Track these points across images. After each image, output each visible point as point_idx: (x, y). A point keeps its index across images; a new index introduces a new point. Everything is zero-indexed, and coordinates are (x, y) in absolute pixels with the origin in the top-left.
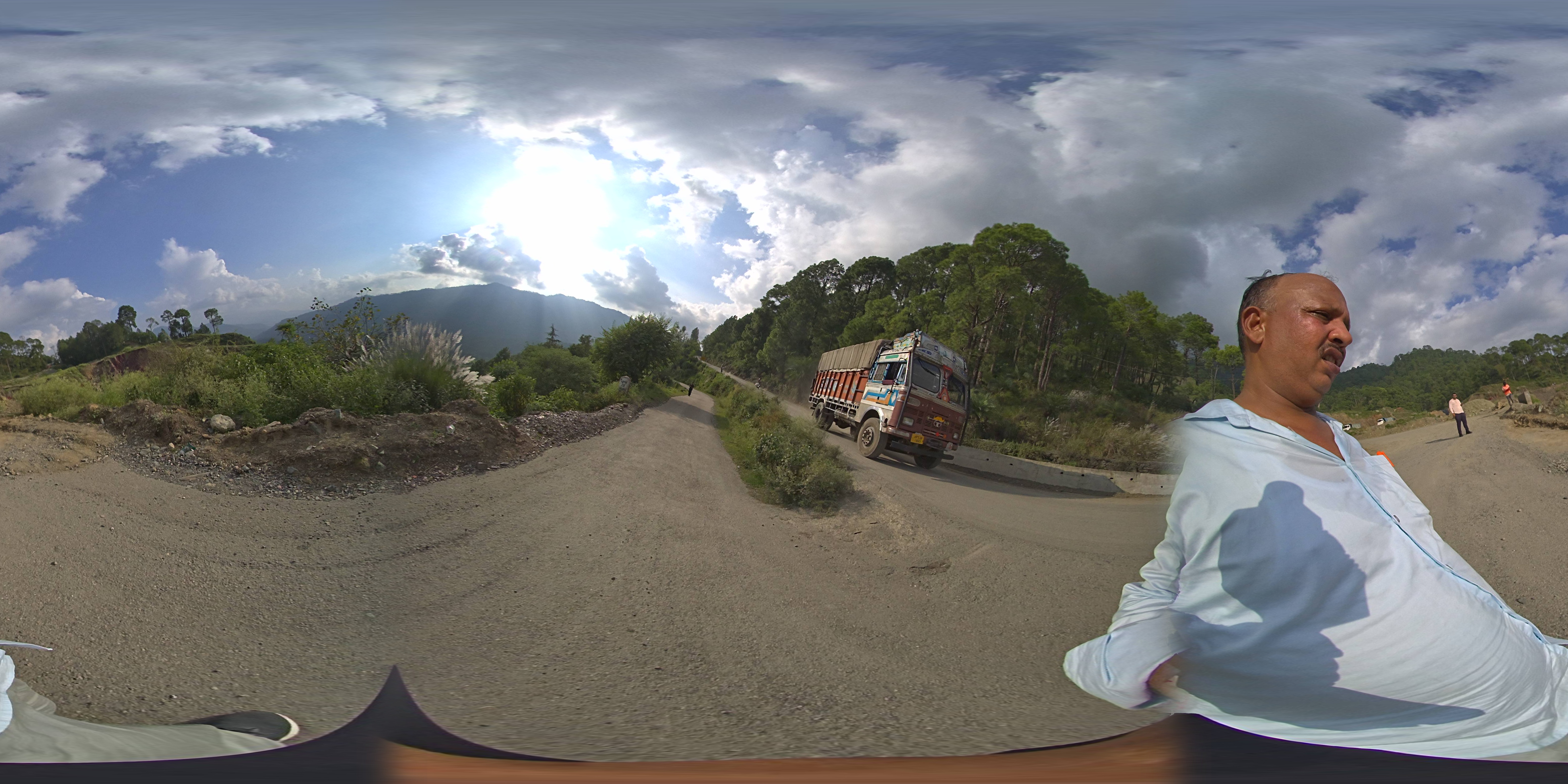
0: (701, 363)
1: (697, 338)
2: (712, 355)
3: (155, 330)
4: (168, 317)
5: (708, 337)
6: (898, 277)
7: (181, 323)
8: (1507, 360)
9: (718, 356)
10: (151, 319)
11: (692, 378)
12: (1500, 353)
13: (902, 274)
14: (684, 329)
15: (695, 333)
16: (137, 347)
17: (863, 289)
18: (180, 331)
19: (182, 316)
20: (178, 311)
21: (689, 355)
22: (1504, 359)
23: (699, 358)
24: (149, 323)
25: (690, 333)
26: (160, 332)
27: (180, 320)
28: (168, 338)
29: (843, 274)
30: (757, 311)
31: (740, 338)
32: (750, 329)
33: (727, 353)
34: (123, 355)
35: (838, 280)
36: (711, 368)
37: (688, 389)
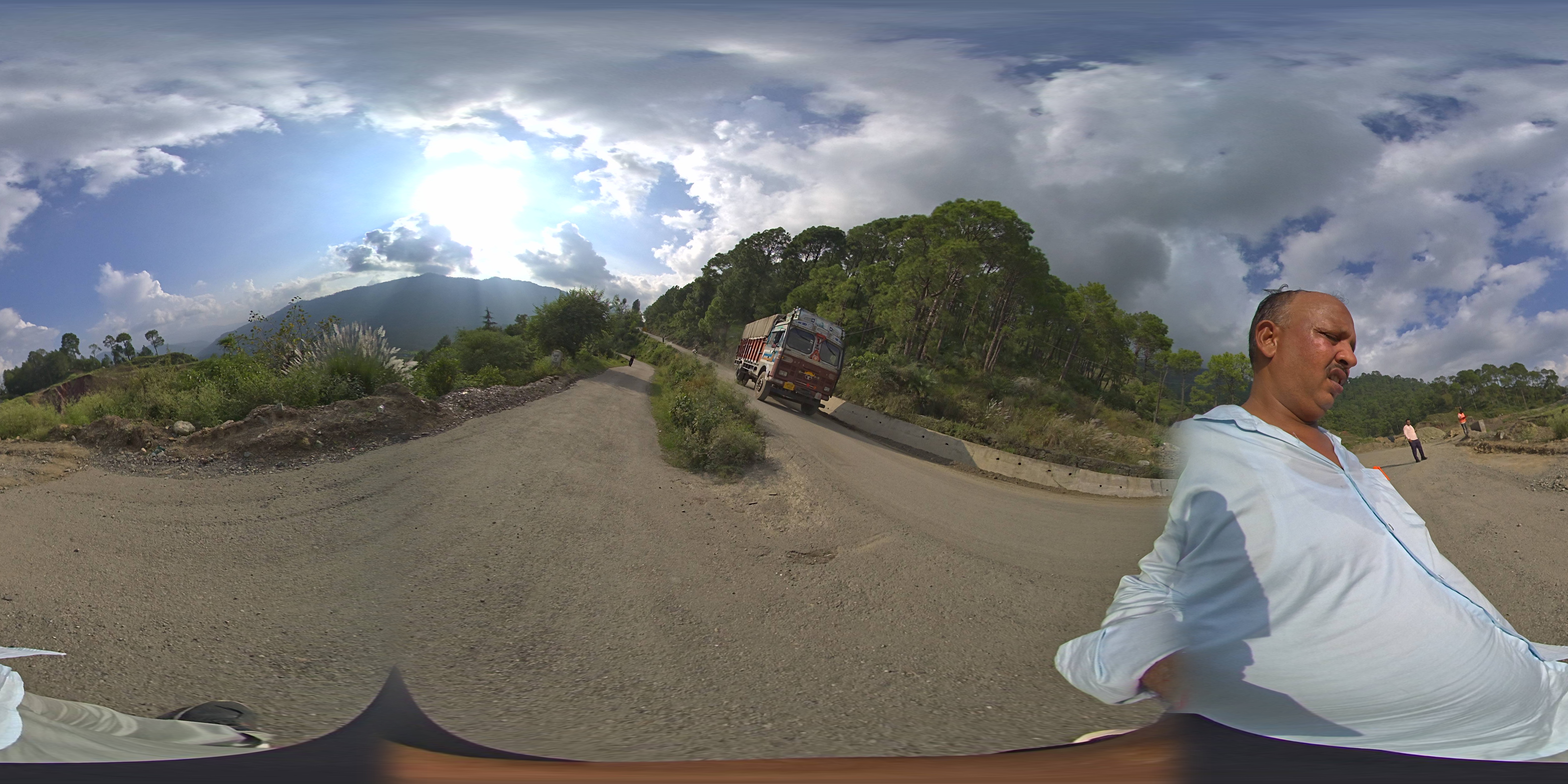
0: (642, 334)
1: (639, 309)
2: (655, 326)
3: (99, 356)
4: (110, 342)
5: (650, 308)
6: (848, 247)
7: (124, 347)
8: (1455, 390)
9: (661, 326)
10: (94, 345)
11: (634, 350)
12: (1448, 382)
13: (853, 244)
14: (624, 301)
15: (636, 304)
16: (82, 374)
17: (811, 258)
18: (123, 355)
19: (124, 340)
21: (631, 327)
22: (1451, 389)
23: (640, 329)
25: (631, 305)
26: (104, 357)
27: (122, 344)
28: (111, 363)
29: (789, 242)
30: (698, 280)
31: (681, 308)
32: (691, 298)
33: (669, 323)
34: (69, 383)
35: (784, 248)
36: (653, 339)
37: (629, 360)
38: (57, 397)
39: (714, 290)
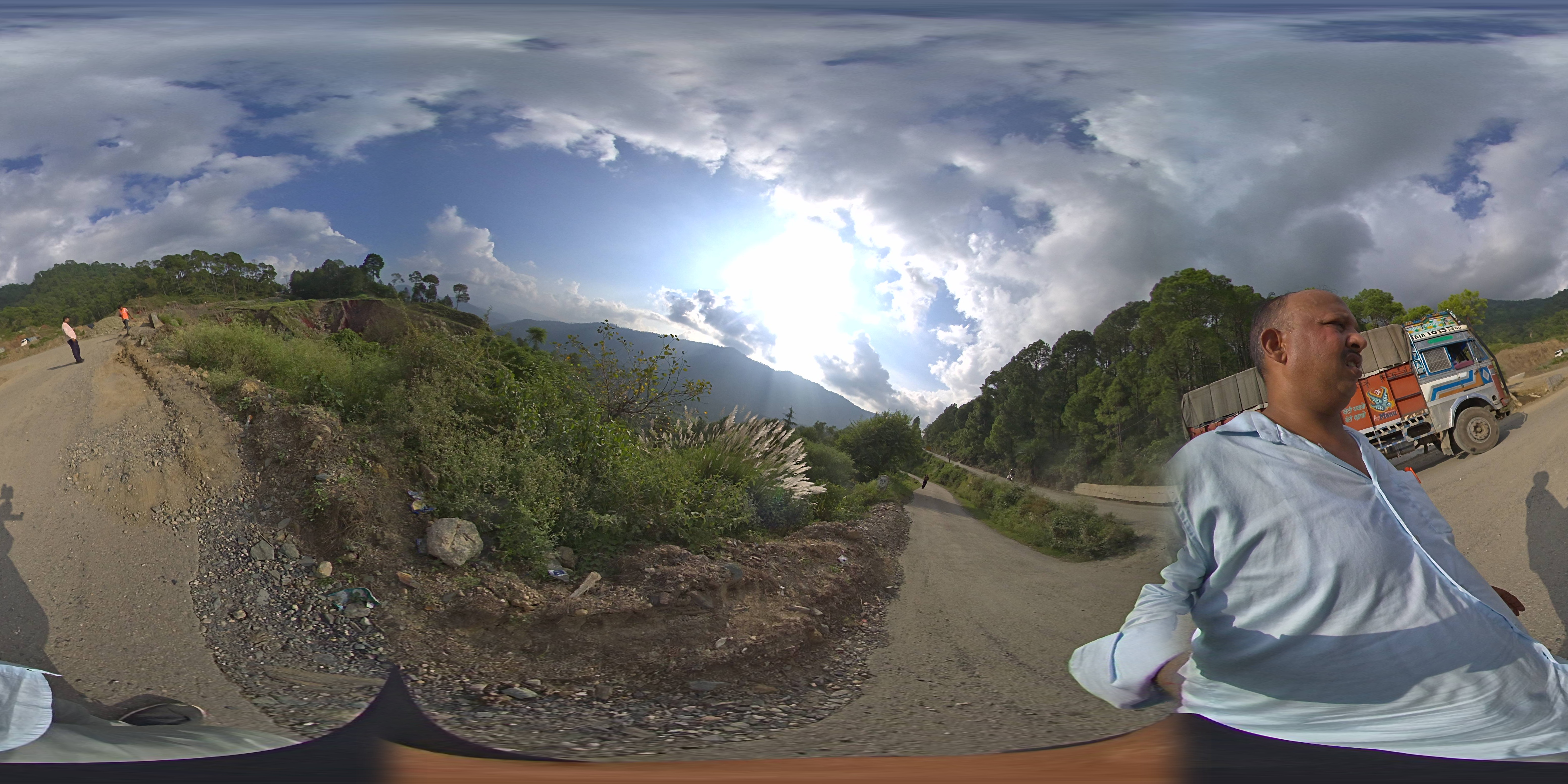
0: (923, 452)
1: (919, 426)
2: (934, 443)
3: (398, 286)
4: (416, 278)
5: (929, 428)
7: (427, 288)
9: (941, 444)
10: (397, 275)
15: (917, 421)
16: (373, 298)
18: (423, 295)
19: (430, 281)
20: (429, 276)
23: (922, 447)
24: (394, 278)
25: (912, 422)
26: (403, 290)
27: (427, 285)
28: (409, 298)
29: (1050, 353)
30: (978, 399)
31: (963, 426)
32: (973, 417)
33: (950, 441)
34: (357, 301)
35: (1047, 360)
36: (937, 458)
37: (921, 481)
38: (340, 311)
39: (992, 408)
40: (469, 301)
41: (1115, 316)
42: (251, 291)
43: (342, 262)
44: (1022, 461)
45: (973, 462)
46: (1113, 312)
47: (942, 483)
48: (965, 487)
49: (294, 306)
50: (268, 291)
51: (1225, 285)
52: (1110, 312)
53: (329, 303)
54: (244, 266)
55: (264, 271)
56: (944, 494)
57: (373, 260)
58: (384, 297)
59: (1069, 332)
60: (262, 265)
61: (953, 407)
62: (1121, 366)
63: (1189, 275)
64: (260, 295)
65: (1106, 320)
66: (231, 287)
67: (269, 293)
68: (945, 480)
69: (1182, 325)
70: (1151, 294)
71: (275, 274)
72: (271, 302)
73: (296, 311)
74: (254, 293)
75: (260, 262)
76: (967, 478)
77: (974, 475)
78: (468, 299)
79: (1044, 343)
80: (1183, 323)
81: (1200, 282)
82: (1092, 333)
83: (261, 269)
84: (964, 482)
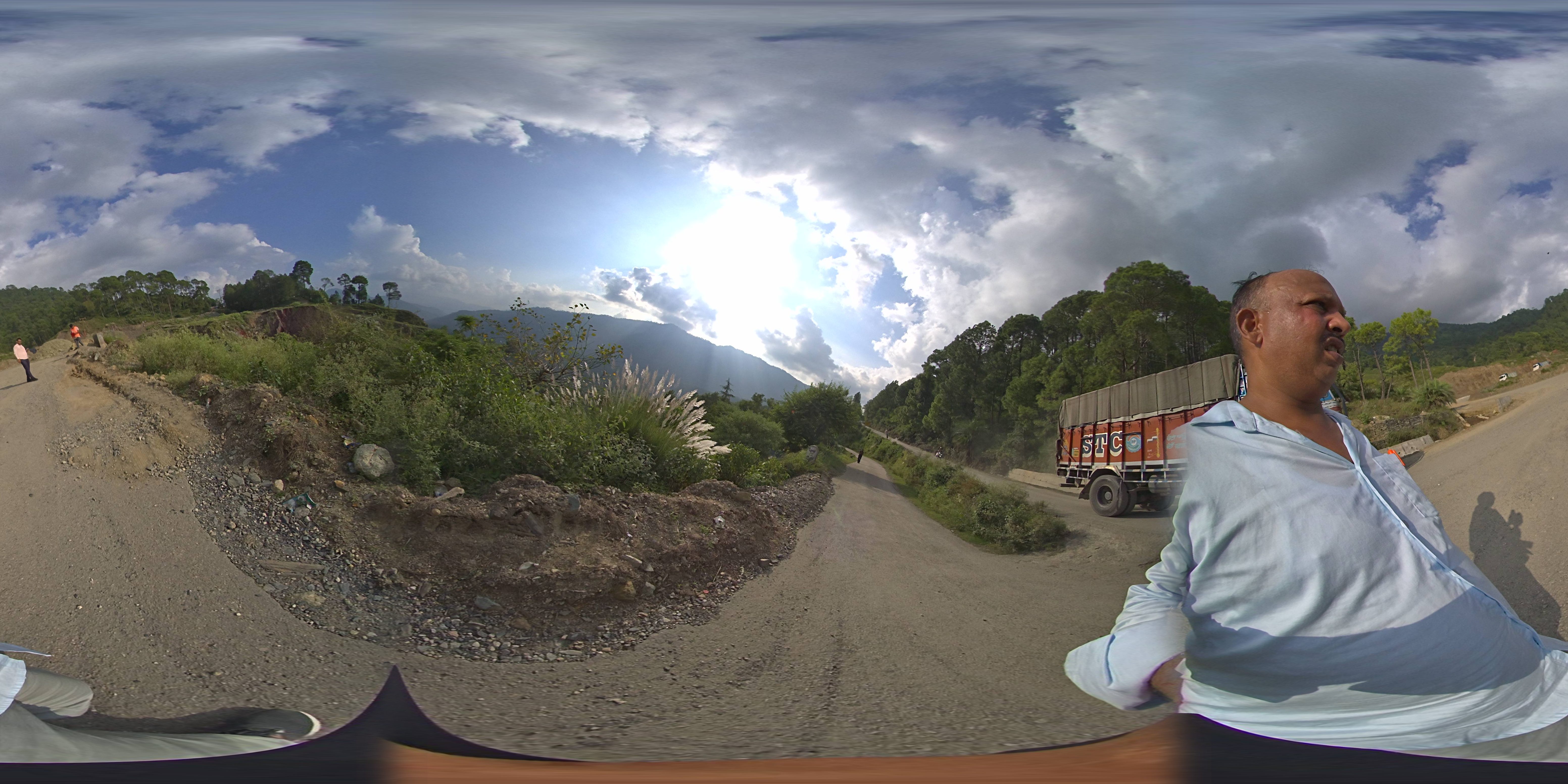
0: (863, 428)
1: (860, 401)
2: (875, 420)
3: (329, 290)
4: (345, 280)
5: (870, 403)
6: (1045, 331)
7: (357, 290)
9: (881, 420)
10: (327, 279)
11: (856, 444)
13: (1048, 328)
15: (858, 396)
16: (305, 304)
17: (1015, 346)
18: (354, 297)
19: (359, 283)
20: (357, 276)
23: (862, 423)
24: (324, 281)
25: (853, 397)
26: (333, 294)
27: (356, 286)
28: (340, 300)
29: (996, 335)
30: (919, 377)
31: (903, 404)
32: (913, 395)
33: (889, 418)
34: (290, 309)
35: (992, 341)
36: (876, 434)
37: (857, 455)
38: (275, 320)
39: (933, 386)
40: (401, 298)
41: (1066, 304)
42: (187, 308)
43: (271, 271)
44: (959, 441)
45: (911, 440)
46: (1064, 299)
47: (879, 459)
48: (900, 464)
49: (229, 319)
50: (203, 306)
51: (1181, 281)
52: (1061, 299)
53: (264, 313)
54: (177, 284)
55: (197, 287)
56: (879, 470)
57: (302, 267)
58: (317, 302)
59: (1017, 316)
60: (195, 281)
61: (894, 384)
62: (1067, 353)
63: (1145, 266)
64: (195, 311)
65: (1056, 306)
66: (166, 305)
67: (203, 309)
68: (882, 456)
69: (1133, 314)
70: (1106, 283)
71: (208, 289)
72: (207, 317)
73: (233, 325)
74: (189, 310)
75: (192, 278)
76: (903, 455)
77: (909, 452)
78: (400, 296)
79: (990, 324)
80: (1135, 312)
81: (1156, 275)
82: (1041, 319)
83: (194, 286)
84: (899, 459)
